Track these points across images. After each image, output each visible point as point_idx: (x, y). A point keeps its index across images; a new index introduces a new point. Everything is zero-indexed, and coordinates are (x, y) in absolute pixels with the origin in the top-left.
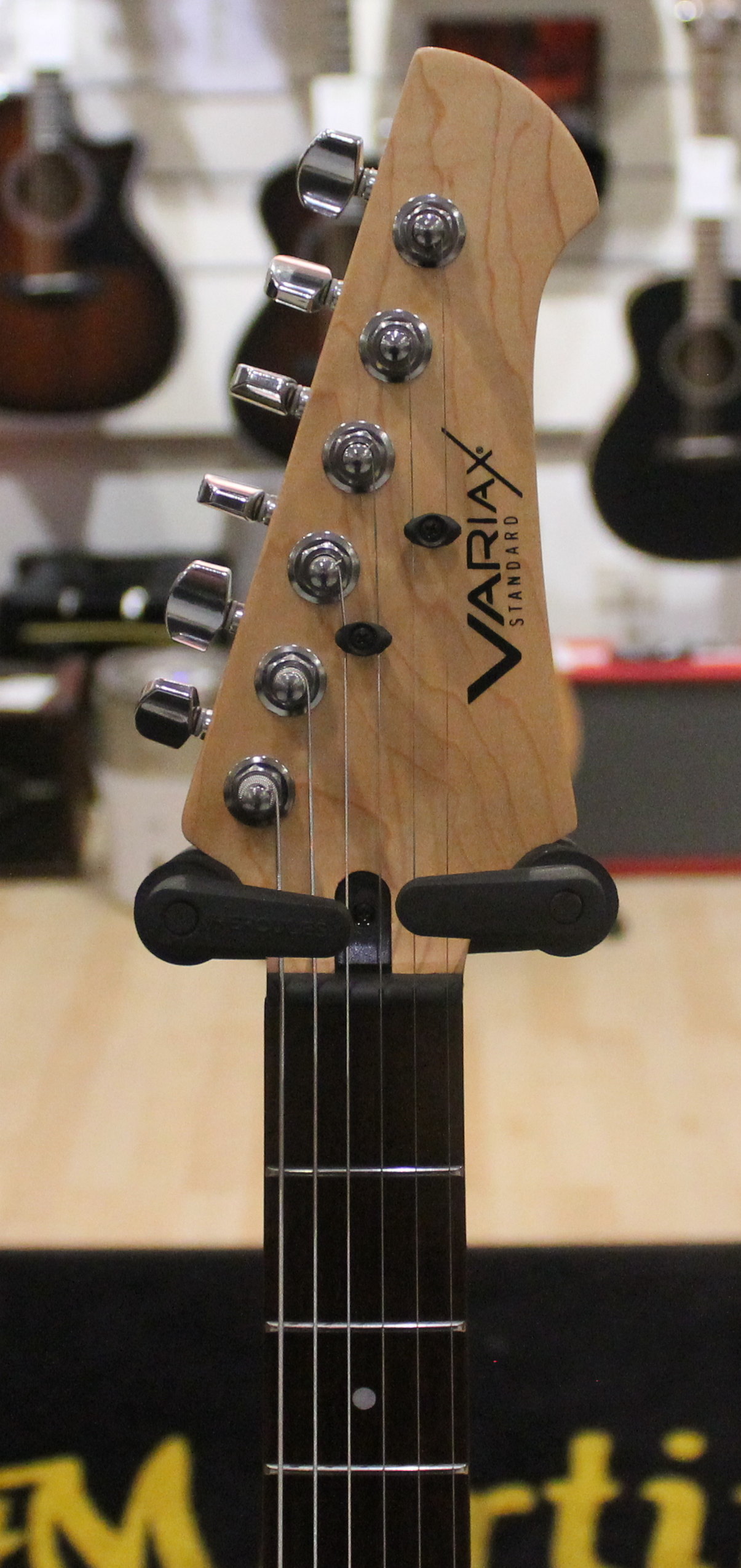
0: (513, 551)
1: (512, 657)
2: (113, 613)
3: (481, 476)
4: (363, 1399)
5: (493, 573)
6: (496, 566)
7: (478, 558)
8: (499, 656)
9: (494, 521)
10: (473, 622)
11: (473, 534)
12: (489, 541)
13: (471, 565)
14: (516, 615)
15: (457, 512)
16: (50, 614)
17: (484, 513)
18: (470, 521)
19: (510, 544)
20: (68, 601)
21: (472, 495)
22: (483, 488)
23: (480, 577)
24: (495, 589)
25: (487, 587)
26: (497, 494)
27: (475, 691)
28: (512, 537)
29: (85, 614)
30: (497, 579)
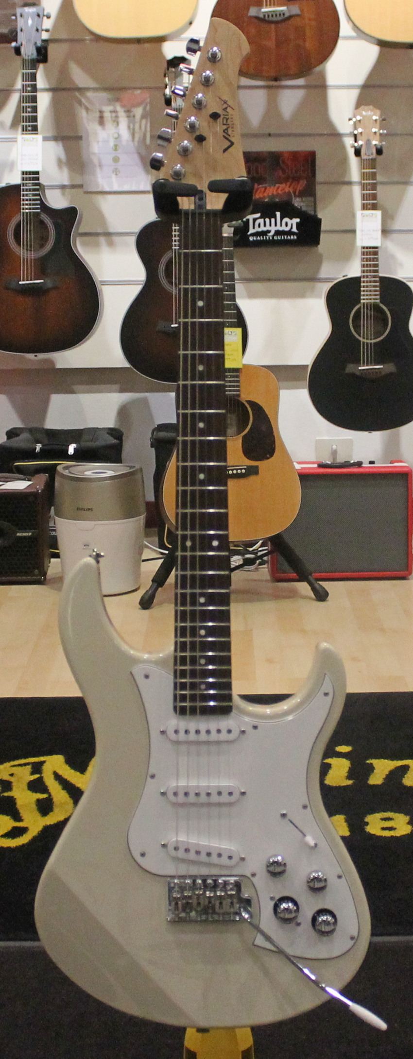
0: (232, 121)
1: (232, 144)
2: (63, 454)
3: (225, 106)
4: (200, 304)
5: (228, 126)
6: (229, 125)
7: (225, 122)
8: (229, 144)
9: (228, 115)
10: (224, 137)
11: (224, 118)
12: (227, 119)
13: (224, 124)
14: (233, 135)
15: (219, 111)
17: (226, 113)
18: (223, 115)
19: (232, 120)
20: (38, 448)
21: (224, 110)
22: (226, 108)
23: (225, 127)
24: (229, 129)
25: (227, 129)
26: (229, 110)
27: (225, 150)
28: (232, 118)
29: (45, 454)
30: (228, 128)
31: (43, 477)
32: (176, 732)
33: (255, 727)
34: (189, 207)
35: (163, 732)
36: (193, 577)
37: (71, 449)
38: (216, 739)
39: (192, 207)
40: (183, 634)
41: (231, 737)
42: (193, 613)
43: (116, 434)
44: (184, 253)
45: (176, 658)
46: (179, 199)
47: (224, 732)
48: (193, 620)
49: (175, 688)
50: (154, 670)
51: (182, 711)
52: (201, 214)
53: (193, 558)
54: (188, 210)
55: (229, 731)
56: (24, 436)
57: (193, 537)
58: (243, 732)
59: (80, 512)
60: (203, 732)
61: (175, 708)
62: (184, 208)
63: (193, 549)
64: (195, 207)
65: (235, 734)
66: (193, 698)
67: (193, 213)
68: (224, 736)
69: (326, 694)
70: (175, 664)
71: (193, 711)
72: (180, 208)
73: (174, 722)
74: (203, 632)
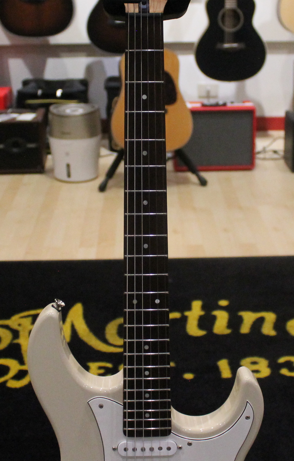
2: (54, 96)
16: (35, 96)
20: (40, 92)
29: (44, 96)
31: (42, 111)
32: (125, 450)
33: (190, 444)
34: (134, 10)
35: (114, 449)
36: (139, 329)
37: (59, 93)
38: (158, 455)
39: (137, 11)
40: (131, 375)
41: (170, 453)
42: (139, 357)
43: (84, 83)
44: (130, 52)
45: (125, 393)
46: (126, 5)
47: (164, 449)
48: (139, 363)
49: (124, 417)
50: (106, 402)
51: (130, 434)
52: (144, 18)
53: (139, 313)
54: (134, 13)
55: (169, 449)
56: (32, 85)
57: (139, 297)
58: (180, 448)
59: (64, 135)
60: (147, 450)
61: (125, 432)
62: (130, 12)
63: (138, 306)
64: (140, 12)
65: (174, 449)
66: (139, 424)
67: (138, 17)
68: (164, 452)
69: (247, 418)
70: (125, 398)
71: (139, 434)
72: (126, 11)
73: (123, 442)
74: (147, 373)
